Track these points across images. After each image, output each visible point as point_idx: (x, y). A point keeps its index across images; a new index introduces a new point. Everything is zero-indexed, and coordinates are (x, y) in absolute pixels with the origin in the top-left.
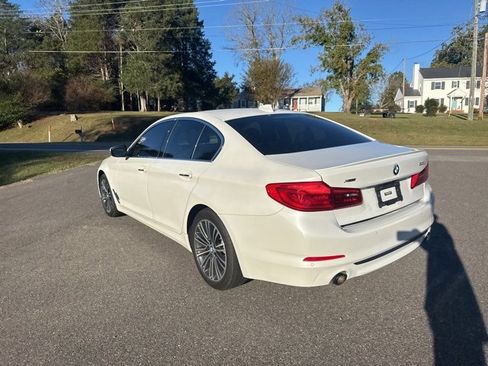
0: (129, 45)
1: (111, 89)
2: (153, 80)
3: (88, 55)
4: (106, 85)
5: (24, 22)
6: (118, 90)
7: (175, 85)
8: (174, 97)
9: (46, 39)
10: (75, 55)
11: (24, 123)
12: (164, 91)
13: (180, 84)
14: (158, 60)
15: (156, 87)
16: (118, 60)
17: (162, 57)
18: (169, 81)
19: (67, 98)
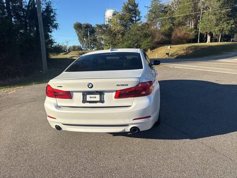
0: (206, 8)
1: (193, 32)
2: (217, 25)
3: (184, 16)
4: (191, 30)
5: (161, 6)
6: (197, 32)
7: (230, 26)
8: (227, 33)
9: (169, 12)
10: (179, 17)
11: (151, 50)
12: (221, 31)
13: (233, 26)
14: (221, 13)
15: (217, 29)
16: (199, 17)
17: (224, 11)
18: (226, 25)
19: (173, 38)
